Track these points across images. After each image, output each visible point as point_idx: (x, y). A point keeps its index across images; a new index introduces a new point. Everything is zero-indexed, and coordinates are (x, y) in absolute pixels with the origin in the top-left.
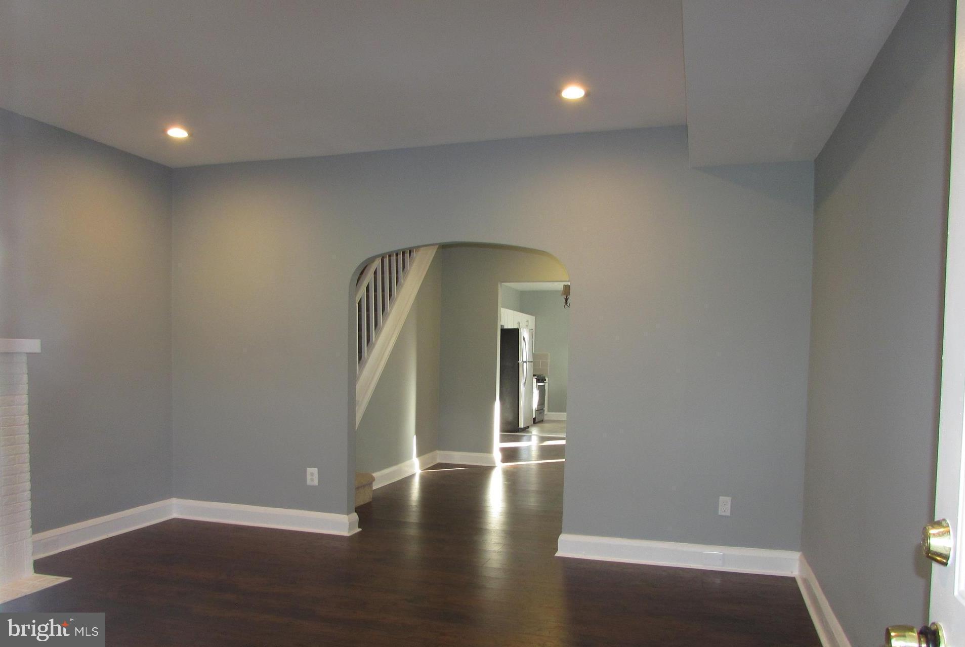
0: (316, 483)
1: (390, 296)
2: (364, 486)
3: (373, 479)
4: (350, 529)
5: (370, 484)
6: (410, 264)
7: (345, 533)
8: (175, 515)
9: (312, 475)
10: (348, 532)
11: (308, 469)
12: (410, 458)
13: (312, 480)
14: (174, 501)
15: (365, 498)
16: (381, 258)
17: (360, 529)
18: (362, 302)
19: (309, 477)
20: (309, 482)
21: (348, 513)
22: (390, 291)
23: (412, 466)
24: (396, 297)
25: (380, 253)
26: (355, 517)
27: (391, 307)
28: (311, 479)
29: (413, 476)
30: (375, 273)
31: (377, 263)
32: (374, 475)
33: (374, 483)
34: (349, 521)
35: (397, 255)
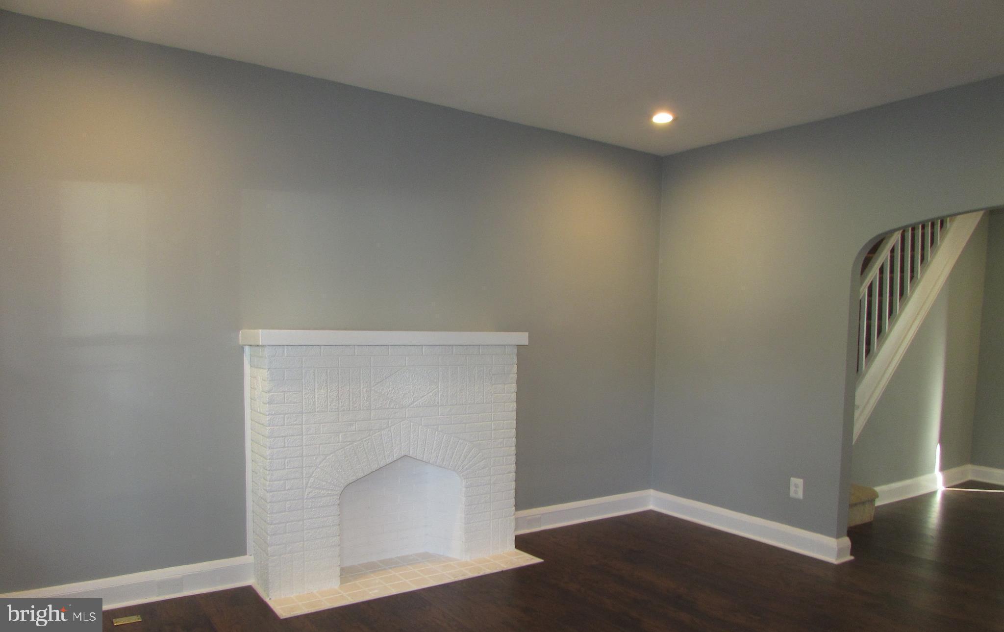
0: (800, 495)
1: (912, 278)
2: (863, 503)
3: (875, 496)
4: (840, 553)
5: (872, 501)
6: (940, 237)
7: (833, 560)
8: (651, 507)
9: (796, 486)
10: (837, 560)
11: (792, 479)
12: (931, 470)
13: (796, 492)
14: (651, 492)
15: (863, 516)
16: (901, 231)
17: (852, 558)
18: (873, 285)
19: (792, 489)
20: (792, 494)
21: (838, 536)
22: (912, 271)
23: (934, 481)
24: (919, 277)
25: (900, 226)
26: (846, 541)
27: (913, 290)
28: (795, 490)
29: (933, 494)
30: (893, 251)
31: (897, 237)
32: (878, 489)
33: (877, 500)
34: (837, 546)
35: (923, 227)
